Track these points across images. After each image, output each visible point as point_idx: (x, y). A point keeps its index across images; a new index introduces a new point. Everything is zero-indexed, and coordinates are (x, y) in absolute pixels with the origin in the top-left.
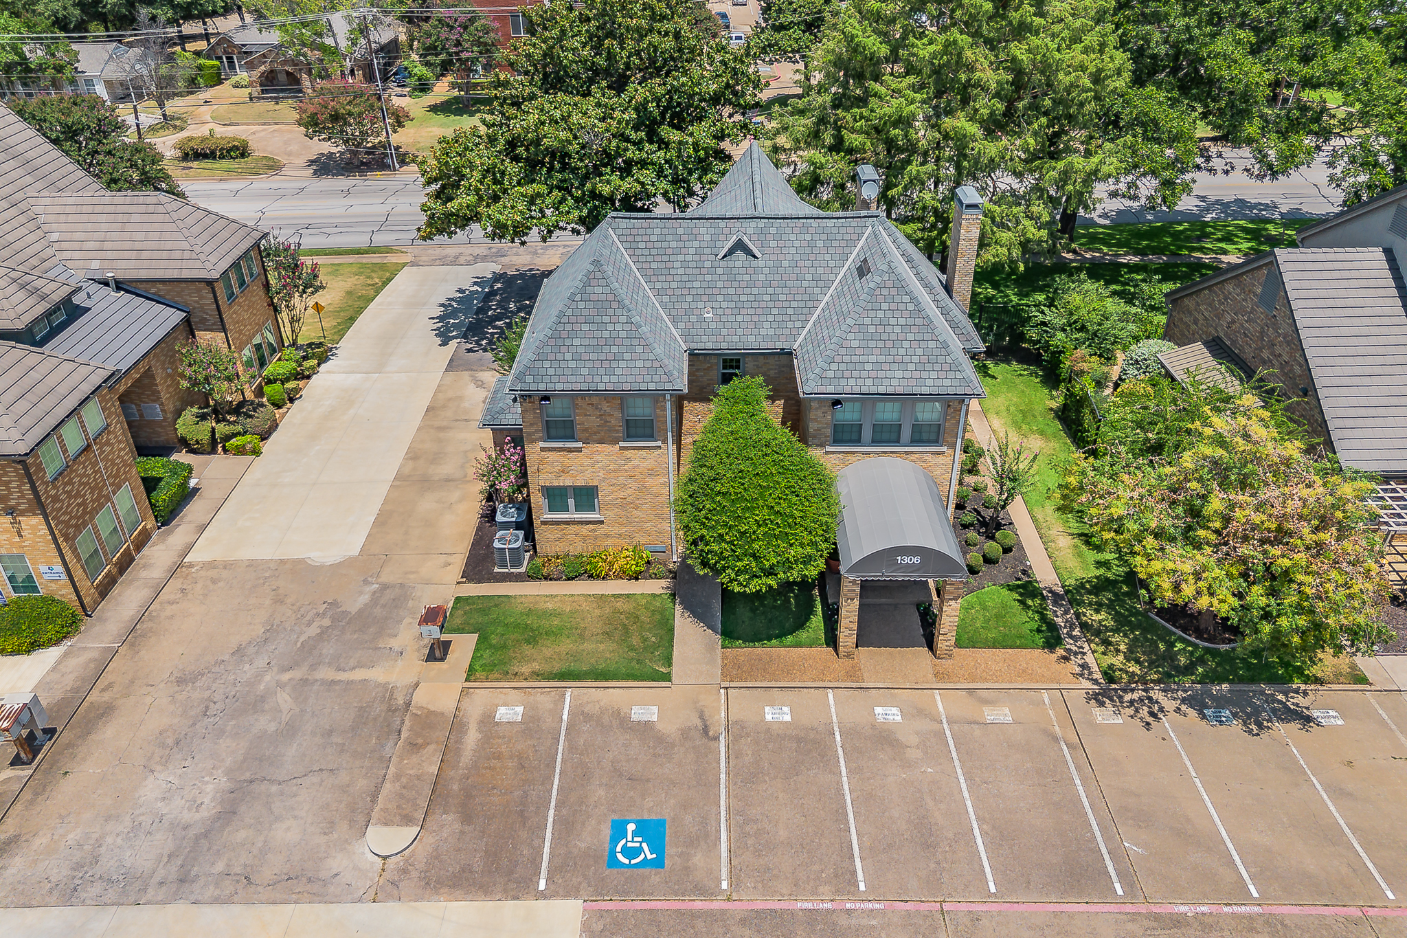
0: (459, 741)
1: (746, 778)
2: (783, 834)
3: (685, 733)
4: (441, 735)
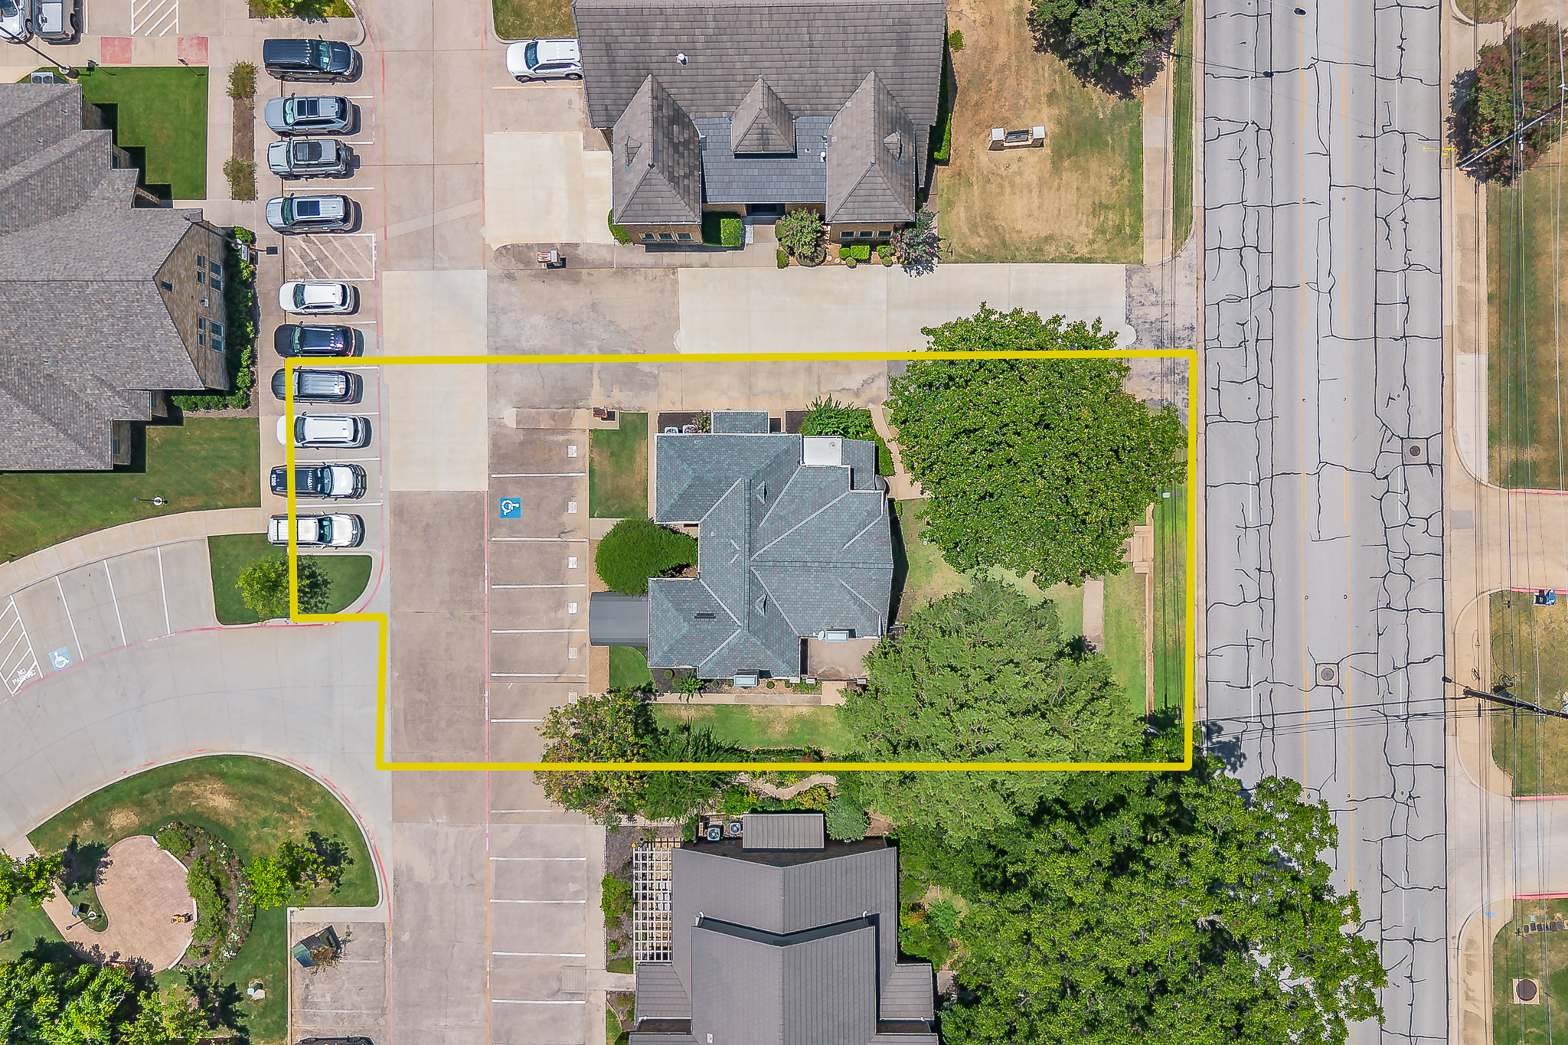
0: (558, 433)
1: (540, 548)
2: (515, 561)
3: (563, 524)
4: (560, 425)
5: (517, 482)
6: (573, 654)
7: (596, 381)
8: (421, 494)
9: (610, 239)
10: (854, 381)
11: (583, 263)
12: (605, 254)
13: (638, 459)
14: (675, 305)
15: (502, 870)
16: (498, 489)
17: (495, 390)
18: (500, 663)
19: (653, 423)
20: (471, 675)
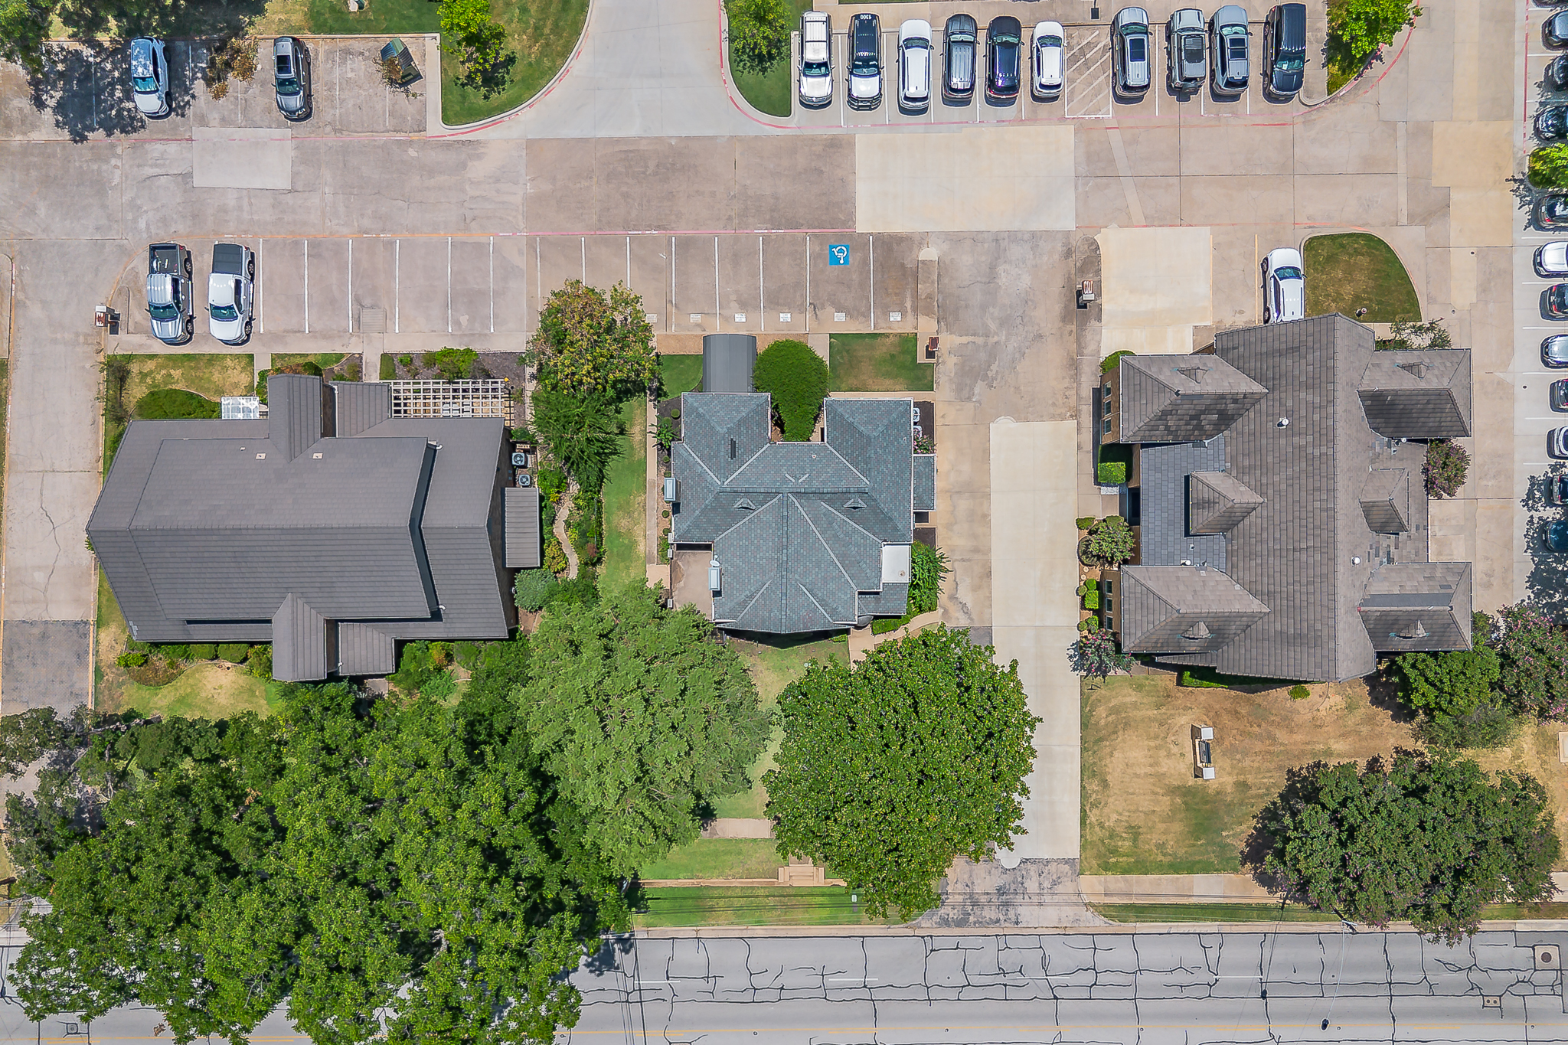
0: (913, 302)
1: (799, 285)
2: (787, 260)
3: (823, 307)
4: (921, 304)
5: (865, 262)
6: (695, 318)
7: (965, 339)
8: (853, 166)
9: (1105, 353)
10: (965, 595)
11: (1082, 326)
12: (1091, 348)
13: (888, 382)
14: (1041, 418)
15: (480, 249)
16: (857, 243)
17: (955, 239)
18: (685, 245)
19: (924, 396)
20: (673, 217)
